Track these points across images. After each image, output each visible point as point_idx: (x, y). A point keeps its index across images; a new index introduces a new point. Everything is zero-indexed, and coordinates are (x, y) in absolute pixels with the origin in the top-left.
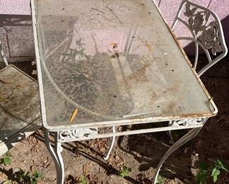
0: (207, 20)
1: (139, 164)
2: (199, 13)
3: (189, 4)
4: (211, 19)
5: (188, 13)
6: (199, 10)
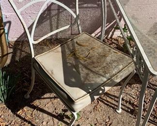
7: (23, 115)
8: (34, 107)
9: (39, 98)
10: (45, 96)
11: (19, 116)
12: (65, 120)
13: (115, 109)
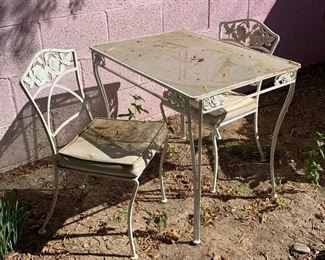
0: (248, 27)
1: (248, 184)
2: (239, 26)
3: (226, 24)
4: (252, 24)
5: (229, 31)
6: (237, 24)
7: (51, 251)
8: (61, 237)
9: (61, 227)
10: (67, 222)
11: (47, 254)
12: (109, 232)
13: (159, 201)
